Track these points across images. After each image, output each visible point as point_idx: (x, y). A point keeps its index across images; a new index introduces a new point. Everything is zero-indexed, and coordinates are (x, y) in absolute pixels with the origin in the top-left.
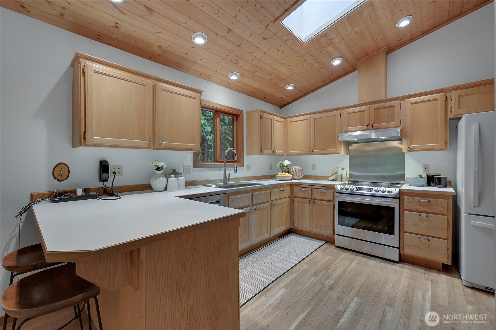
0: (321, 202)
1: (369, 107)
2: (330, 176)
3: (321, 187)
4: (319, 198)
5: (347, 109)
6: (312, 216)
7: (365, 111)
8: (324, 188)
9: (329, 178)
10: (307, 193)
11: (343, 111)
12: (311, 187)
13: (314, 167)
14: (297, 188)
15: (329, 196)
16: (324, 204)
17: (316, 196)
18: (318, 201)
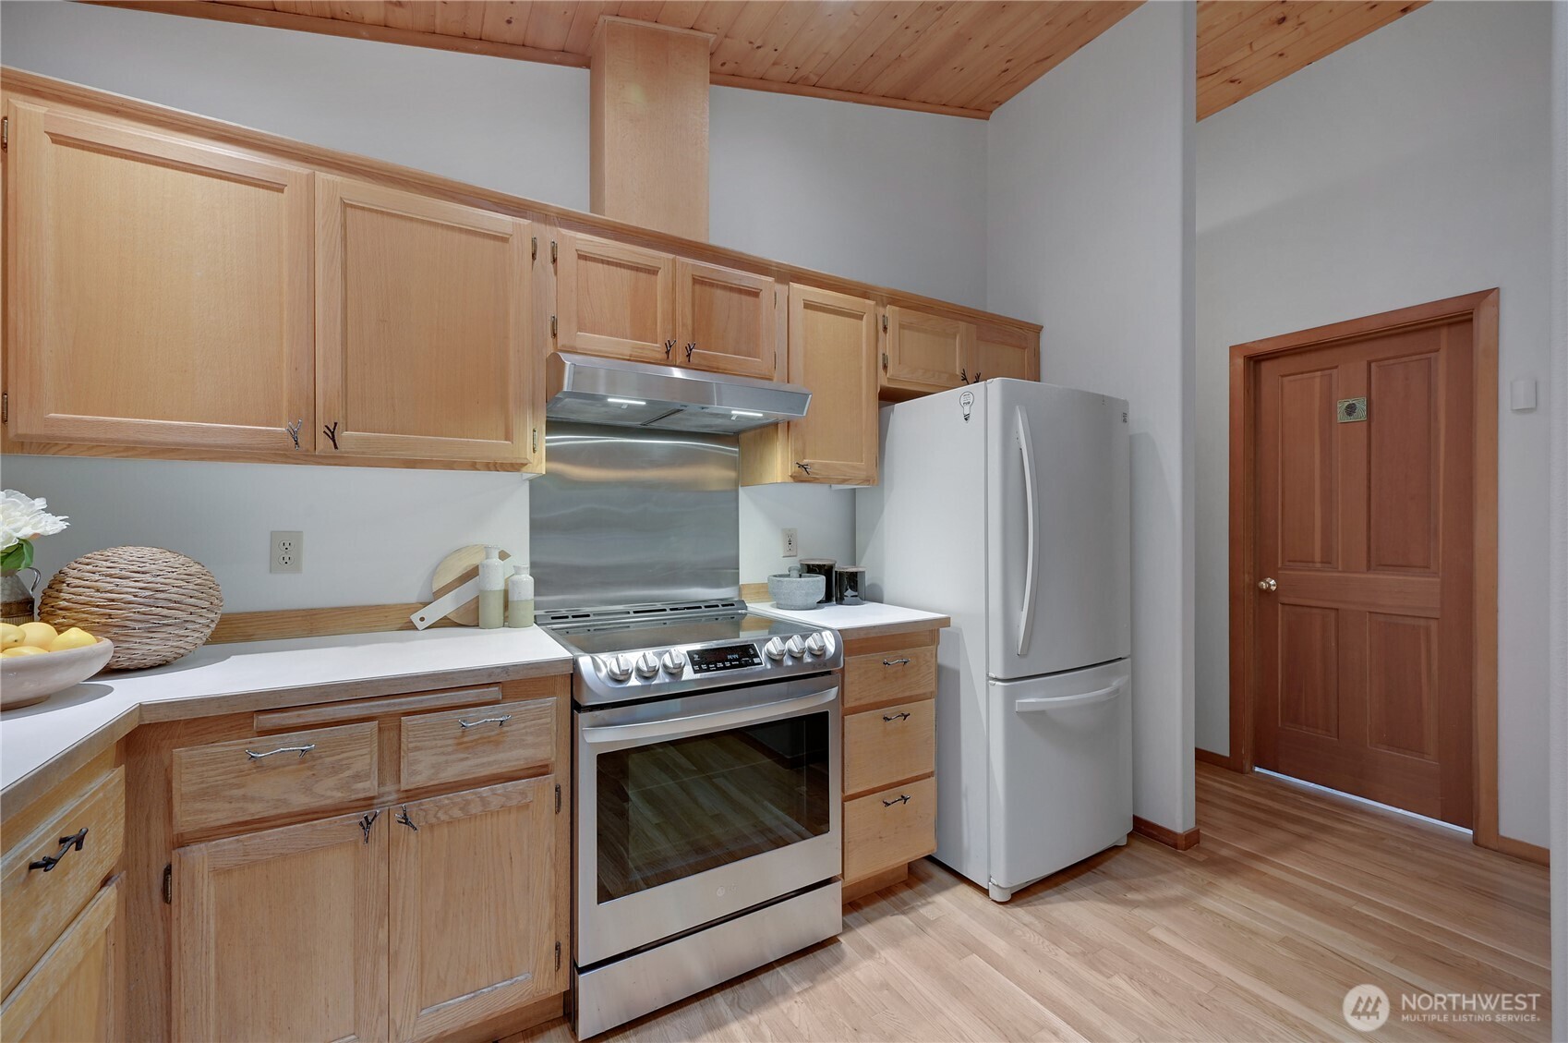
0: (468, 803)
1: (674, 261)
2: (412, 597)
3: (470, 696)
4: (449, 774)
5: (569, 227)
6: (383, 935)
7: (653, 271)
8: (494, 692)
9: (415, 618)
10: (335, 769)
11: (548, 234)
12: (375, 711)
13: (285, 551)
14: (210, 750)
15: (530, 739)
16: (495, 803)
17: (421, 768)
18: (444, 799)
